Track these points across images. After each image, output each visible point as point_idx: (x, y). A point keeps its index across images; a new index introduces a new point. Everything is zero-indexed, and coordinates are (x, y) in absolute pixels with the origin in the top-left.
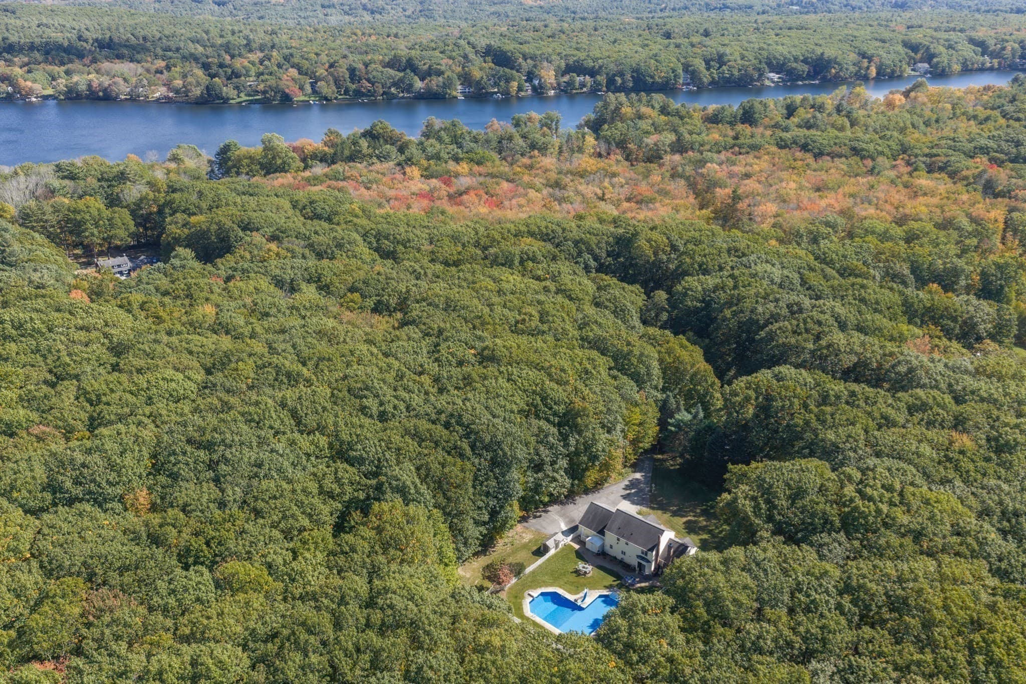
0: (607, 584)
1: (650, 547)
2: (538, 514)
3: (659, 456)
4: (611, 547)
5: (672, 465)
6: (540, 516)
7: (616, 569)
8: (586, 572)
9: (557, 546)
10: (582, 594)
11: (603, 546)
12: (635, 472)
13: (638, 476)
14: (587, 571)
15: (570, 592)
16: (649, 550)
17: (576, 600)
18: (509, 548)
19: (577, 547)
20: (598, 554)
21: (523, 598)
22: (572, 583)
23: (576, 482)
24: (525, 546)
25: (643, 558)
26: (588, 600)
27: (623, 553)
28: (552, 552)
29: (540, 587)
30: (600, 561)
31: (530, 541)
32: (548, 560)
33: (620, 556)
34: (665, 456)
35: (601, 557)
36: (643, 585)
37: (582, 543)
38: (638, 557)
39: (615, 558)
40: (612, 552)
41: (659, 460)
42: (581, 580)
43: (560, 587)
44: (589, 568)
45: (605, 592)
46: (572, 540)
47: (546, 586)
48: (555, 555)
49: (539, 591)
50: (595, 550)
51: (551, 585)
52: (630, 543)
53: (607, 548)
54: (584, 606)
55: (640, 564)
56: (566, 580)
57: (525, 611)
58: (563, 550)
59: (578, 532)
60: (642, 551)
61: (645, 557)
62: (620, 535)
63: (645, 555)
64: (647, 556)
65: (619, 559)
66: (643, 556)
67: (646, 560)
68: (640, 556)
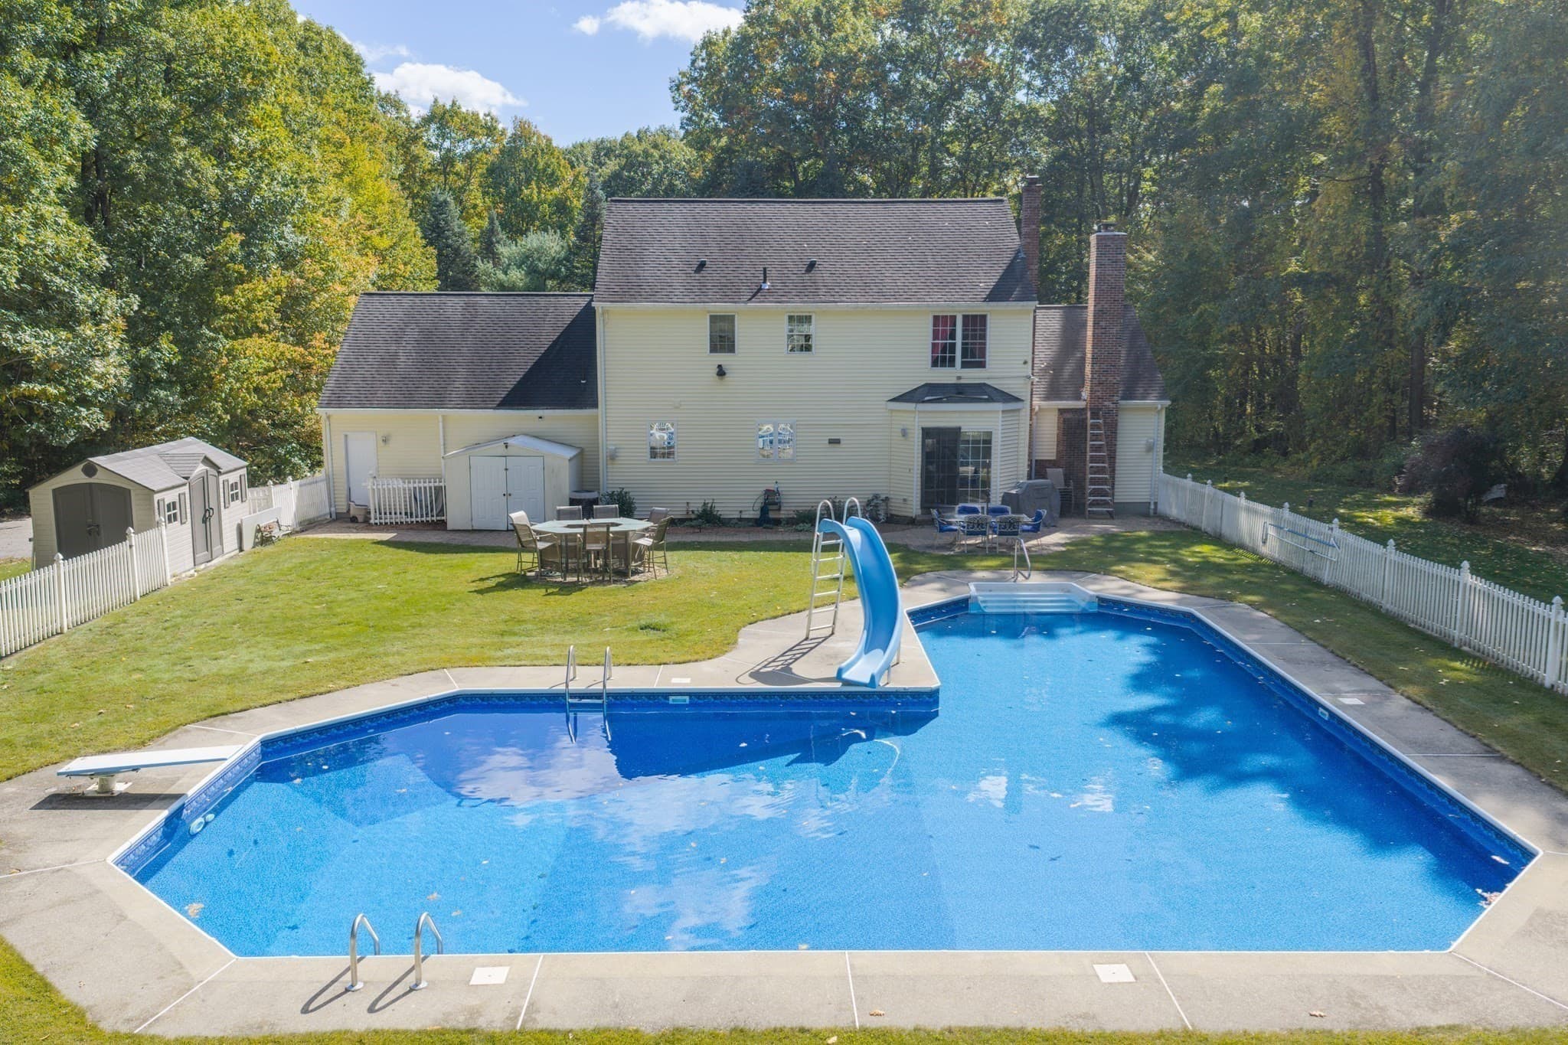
16: (1001, 291)
25: (957, 393)
39: (709, 519)
40: (671, 490)
53: (632, 477)
60: (935, 337)
61: (972, 376)
62: (729, 293)
63: (965, 365)
64: (982, 365)
65: (745, 516)
66: (955, 381)
67: (987, 390)
68: (929, 386)
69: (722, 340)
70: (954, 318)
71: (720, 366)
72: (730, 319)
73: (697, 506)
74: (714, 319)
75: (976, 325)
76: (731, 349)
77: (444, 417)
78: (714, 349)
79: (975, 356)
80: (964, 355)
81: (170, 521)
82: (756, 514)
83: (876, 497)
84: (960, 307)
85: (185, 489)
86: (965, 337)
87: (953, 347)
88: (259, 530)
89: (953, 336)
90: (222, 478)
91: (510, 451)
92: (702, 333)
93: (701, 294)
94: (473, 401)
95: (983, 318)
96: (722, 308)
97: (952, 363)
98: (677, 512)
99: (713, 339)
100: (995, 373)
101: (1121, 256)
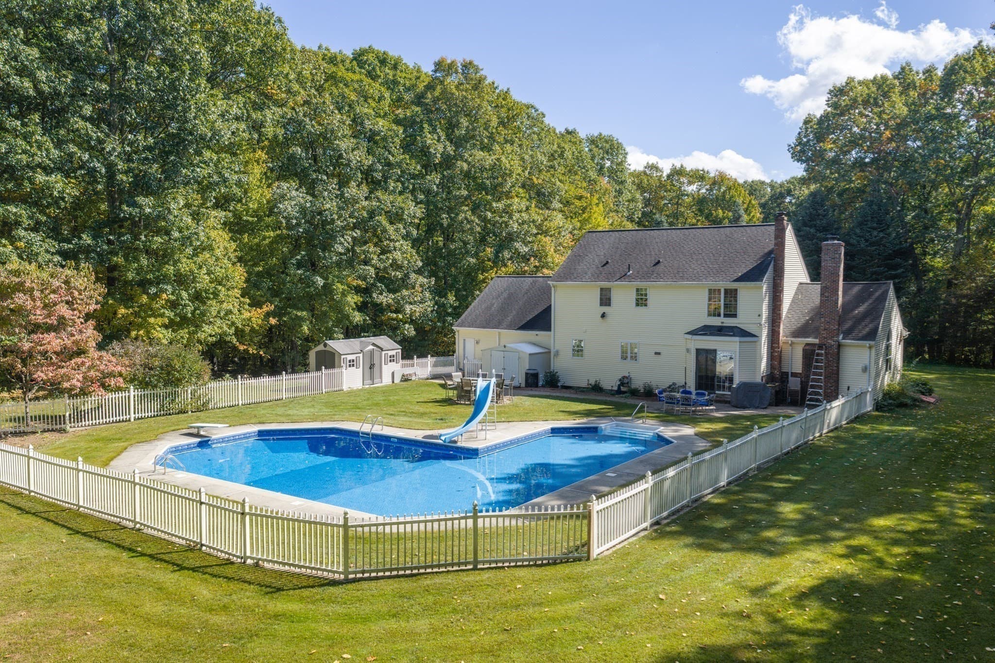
1: (742, 270)
4: (578, 350)
9: (371, 366)
16: (744, 279)
17: (433, 437)
22: (420, 415)
25: (719, 331)
26: (501, 435)
27: (629, 353)
29: (262, 422)
30: (543, 393)
32: (331, 395)
33: (612, 375)
35: (543, 389)
36: (740, 412)
39: (597, 389)
47: (294, 420)
55: (705, 363)
58: (393, 385)
60: (710, 300)
61: (729, 322)
62: (609, 277)
63: (726, 316)
64: (735, 316)
66: (720, 324)
67: (735, 330)
68: (705, 326)
69: (605, 300)
70: (719, 290)
71: (603, 313)
72: (609, 290)
73: (592, 382)
74: (602, 289)
75: (732, 294)
76: (609, 304)
77: (499, 333)
78: (601, 305)
79: (731, 311)
80: (725, 310)
81: (350, 366)
82: (616, 388)
83: (674, 384)
84: (723, 284)
85: (361, 355)
86: (725, 300)
87: (720, 305)
88: (403, 375)
89: (719, 299)
90: (383, 353)
91: (506, 349)
92: (595, 296)
93: (596, 277)
94: (509, 327)
95: (736, 290)
96: (605, 284)
97: (719, 315)
98: (583, 384)
99: (601, 299)
100: (742, 320)
101: (837, 256)
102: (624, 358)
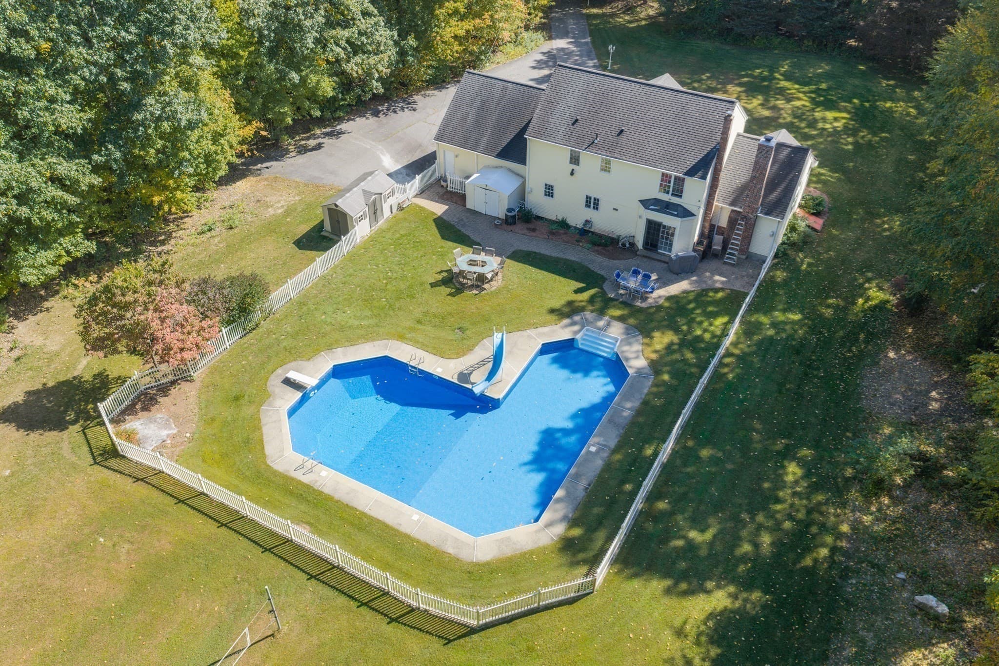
0: (558, 303)
1: (691, 161)
2: (312, 143)
3: (595, 11)
4: (549, 191)
5: (630, 22)
6: (319, 147)
7: (575, 254)
8: (482, 278)
9: (375, 211)
10: (484, 351)
11: (521, 193)
12: (550, 38)
13: (561, 43)
14: (487, 271)
15: (438, 352)
16: (691, 172)
17: (464, 377)
18: (218, 240)
19: (439, 209)
20: (510, 221)
21: (264, 396)
22: (441, 320)
23: (412, 41)
24: (271, 228)
25: (666, 207)
26: (510, 370)
27: (592, 203)
28: (361, 231)
29: (330, 347)
30: (522, 241)
31: (288, 212)
32: (352, 257)
33: (577, 217)
34: (607, 10)
35: (520, 227)
36: (676, 288)
37: (456, 198)
38: (646, 203)
39: (563, 224)
40: (550, 209)
41: (595, 16)
42: (468, 301)
43: (401, 338)
44: (491, 263)
45: (561, 332)
46: (422, 193)
47: (352, 342)
48: (373, 240)
49: (326, 363)
50: (499, 210)
51: (368, 336)
52: (615, 164)
53: (537, 201)
54: (496, 392)
55: (653, 229)
56: (417, 313)
57: (270, 450)
58: (395, 222)
59: (437, 169)
60: (662, 180)
61: (675, 200)
62: (578, 145)
63: (673, 195)
64: (680, 196)
65: (578, 226)
66: (667, 200)
67: (679, 209)
68: (656, 199)
69: (575, 159)
70: (670, 176)
71: (573, 170)
72: (578, 154)
73: (560, 218)
74: (572, 153)
75: (679, 181)
76: (578, 164)
77: (477, 155)
78: (571, 162)
79: (678, 193)
80: (673, 191)
81: (360, 221)
82: (581, 227)
84: (674, 173)
86: (674, 184)
87: (669, 186)
88: (399, 204)
89: (670, 182)
92: (567, 154)
93: (567, 144)
94: (487, 151)
95: (683, 180)
96: (575, 150)
97: (668, 193)
98: (553, 218)
99: (571, 158)
100: (686, 201)
101: (768, 156)
102: (588, 205)
